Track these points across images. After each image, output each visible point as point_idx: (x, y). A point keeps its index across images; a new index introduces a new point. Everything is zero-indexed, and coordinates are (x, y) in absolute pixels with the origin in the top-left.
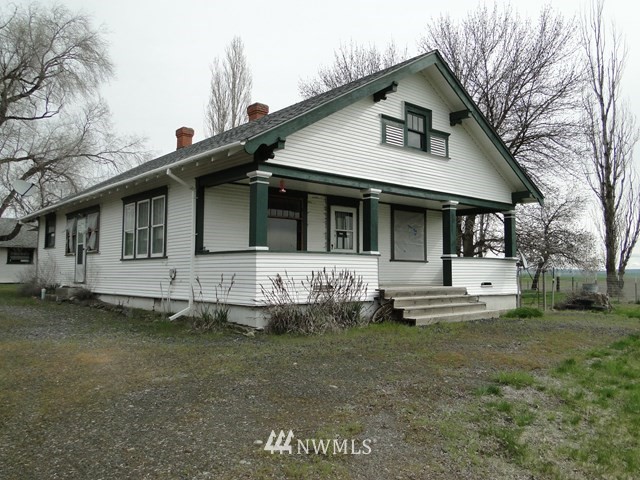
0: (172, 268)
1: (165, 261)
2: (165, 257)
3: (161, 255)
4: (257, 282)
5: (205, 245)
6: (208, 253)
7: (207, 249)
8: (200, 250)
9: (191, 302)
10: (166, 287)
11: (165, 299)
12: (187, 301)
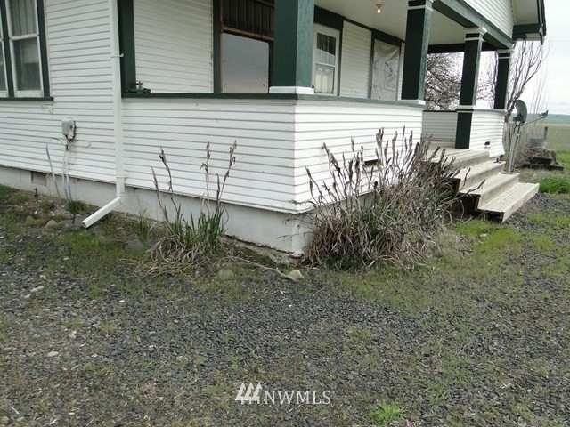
0: (66, 119)
1: (48, 106)
2: (47, 98)
3: (38, 93)
4: (296, 163)
5: (139, 78)
6: (146, 94)
7: (145, 86)
8: (130, 89)
9: (120, 188)
10: (58, 153)
11: (58, 176)
12: (114, 185)
